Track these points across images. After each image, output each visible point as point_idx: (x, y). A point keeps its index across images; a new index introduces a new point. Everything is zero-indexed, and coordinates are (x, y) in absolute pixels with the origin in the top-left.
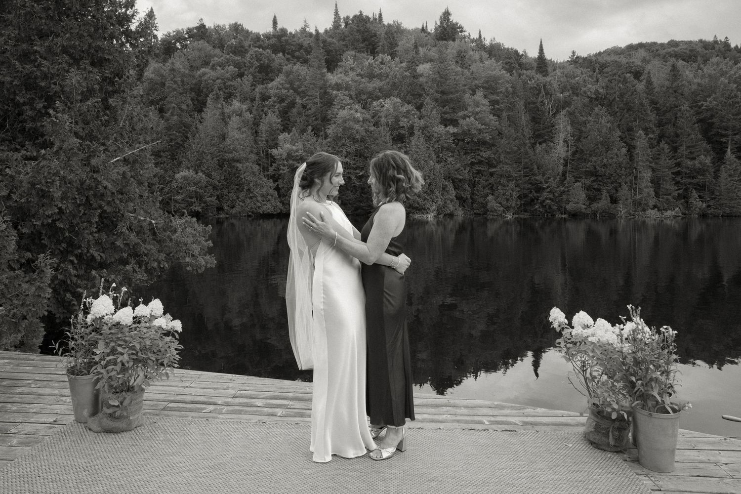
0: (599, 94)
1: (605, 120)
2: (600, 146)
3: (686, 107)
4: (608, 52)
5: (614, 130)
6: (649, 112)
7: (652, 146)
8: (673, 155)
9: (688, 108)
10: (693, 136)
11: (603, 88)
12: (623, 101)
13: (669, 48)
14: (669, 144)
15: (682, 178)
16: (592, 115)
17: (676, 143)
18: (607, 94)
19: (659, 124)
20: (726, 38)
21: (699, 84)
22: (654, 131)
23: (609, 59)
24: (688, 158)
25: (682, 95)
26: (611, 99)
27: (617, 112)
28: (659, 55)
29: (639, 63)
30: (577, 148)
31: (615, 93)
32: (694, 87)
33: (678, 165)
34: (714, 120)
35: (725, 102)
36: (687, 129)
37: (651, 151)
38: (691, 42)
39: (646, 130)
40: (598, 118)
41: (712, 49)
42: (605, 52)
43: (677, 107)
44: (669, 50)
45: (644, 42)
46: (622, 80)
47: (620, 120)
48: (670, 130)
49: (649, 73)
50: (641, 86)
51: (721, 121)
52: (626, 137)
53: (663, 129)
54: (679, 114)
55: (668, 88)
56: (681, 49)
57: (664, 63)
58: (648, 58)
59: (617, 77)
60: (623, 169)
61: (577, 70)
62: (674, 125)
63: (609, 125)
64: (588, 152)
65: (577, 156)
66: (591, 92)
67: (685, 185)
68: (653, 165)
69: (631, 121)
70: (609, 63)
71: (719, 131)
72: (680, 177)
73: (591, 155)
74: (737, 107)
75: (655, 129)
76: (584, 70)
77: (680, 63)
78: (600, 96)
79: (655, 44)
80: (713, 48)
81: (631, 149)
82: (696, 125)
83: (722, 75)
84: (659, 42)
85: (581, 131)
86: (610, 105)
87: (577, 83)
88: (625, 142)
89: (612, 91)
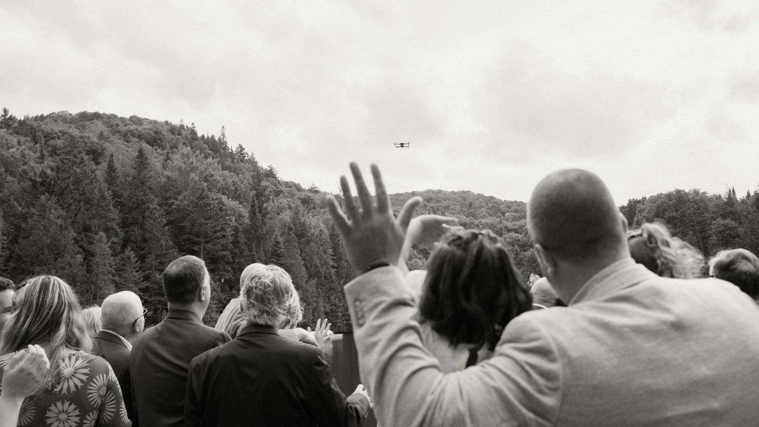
0: (47, 177)
1: (55, 215)
2: (46, 251)
3: (154, 205)
4: (55, 118)
5: (66, 229)
6: (111, 207)
7: (114, 254)
8: (141, 265)
9: (158, 207)
10: (163, 242)
11: (52, 169)
12: (78, 190)
13: (131, 125)
14: (135, 251)
15: (150, 297)
16: (37, 206)
17: (143, 249)
18: (58, 178)
19: (124, 224)
20: (193, 124)
21: (168, 177)
22: (117, 234)
23: (57, 128)
24: (158, 270)
25: (150, 188)
26: (63, 186)
27: (71, 204)
28: (119, 132)
29: (95, 139)
30: (13, 252)
31: (69, 178)
32: (163, 180)
33: (147, 278)
34: (186, 224)
35: (196, 203)
36: (157, 233)
37: (114, 260)
38: (155, 122)
39: (107, 230)
40: (45, 211)
41: (178, 135)
42: (49, 116)
43: (145, 203)
44: (132, 128)
45: (101, 112)
46: (78, 161)
47: (76, 216)
48: (136, 232)
49: (112, 156)
50: (100, 172)
51: (193, 225)
52: (82, 240)
53: (128, 231)
54: (147, 214)
55: (134, 178)
56: (145, 129)
57: (126, 143)
58: (106, 133)
59: (72, 158)
60: (78, 284)
61: (11, 137)
62: (141, 226)
63: (59, 222)
64: (29, 259)
65: (12, 264)
66: (35, 173)
67: (155, 304)
68: (117, 278)
69: (89, 219)
70: (56, 133)
71: (191, 238)
72: (148, 294)
73: (32, 264)
74: (208, 210)
75: (119, 231)
76: (22, 139)
77: (146, 147)
78: (48, 180)
79: (115, 116)
80: (180, 134)
81: (88, 255)
82: (167, 228)
83: (193, 170)
84: (119, 115)
85: (18, 227)
86: (61, 194)
87: (13, 157)
88: (80, 247)
89: (64, 176)
